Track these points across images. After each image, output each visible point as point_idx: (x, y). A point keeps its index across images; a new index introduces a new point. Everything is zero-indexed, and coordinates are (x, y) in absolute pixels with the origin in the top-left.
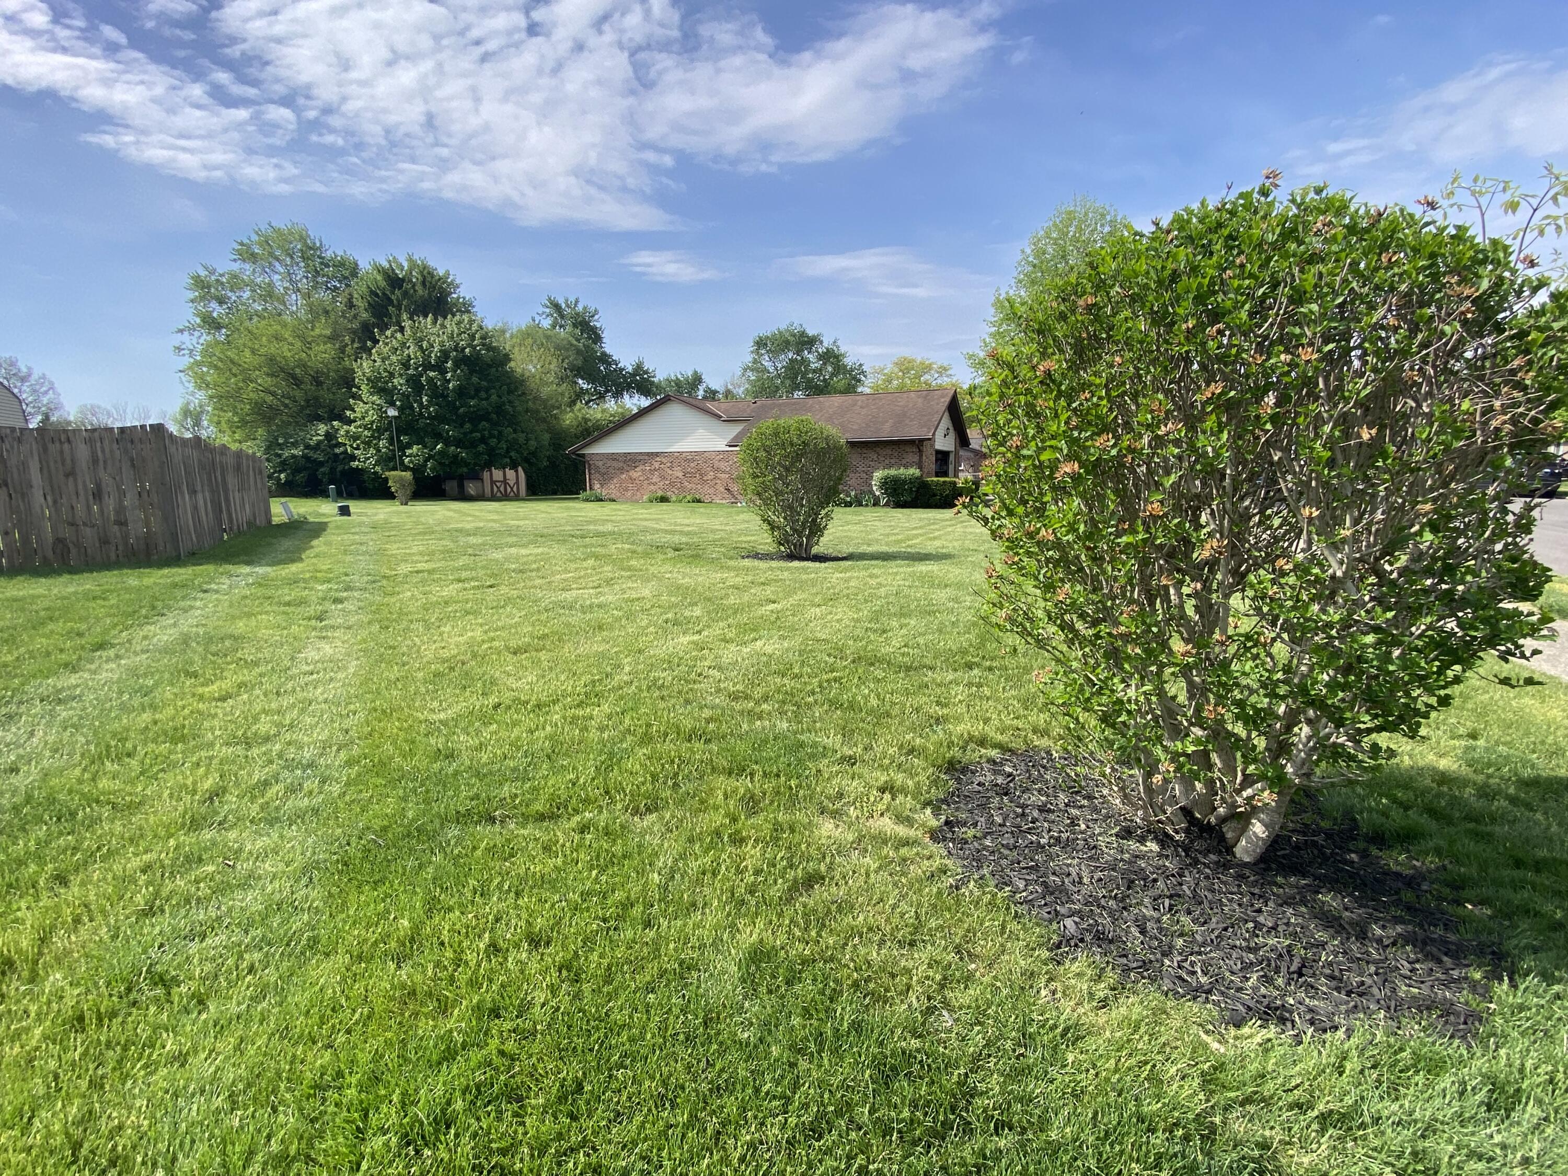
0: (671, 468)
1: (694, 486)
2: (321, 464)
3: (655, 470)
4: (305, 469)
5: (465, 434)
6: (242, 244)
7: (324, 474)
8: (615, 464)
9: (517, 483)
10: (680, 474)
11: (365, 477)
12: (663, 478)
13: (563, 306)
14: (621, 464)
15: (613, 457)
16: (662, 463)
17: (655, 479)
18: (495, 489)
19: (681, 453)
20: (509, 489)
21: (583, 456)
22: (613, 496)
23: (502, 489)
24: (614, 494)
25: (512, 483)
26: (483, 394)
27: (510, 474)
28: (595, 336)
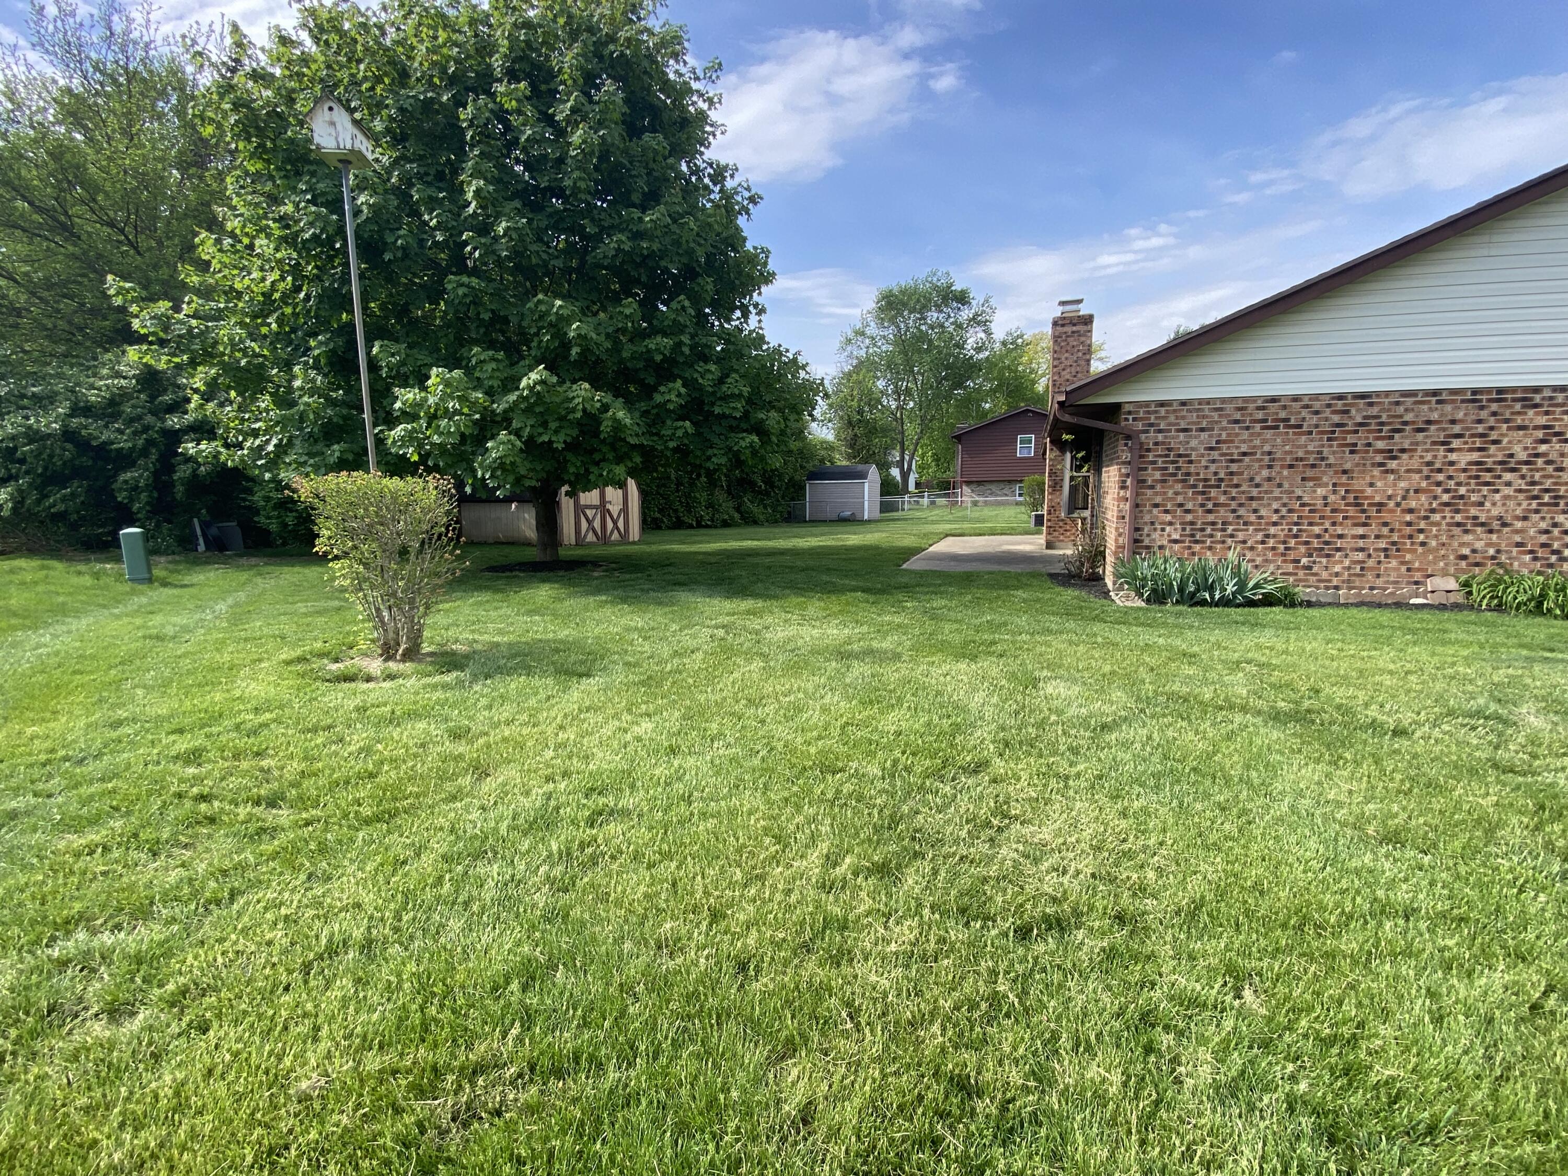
2: (125, 460)
4: (77, 473)
7: (135, 488)
9: (625, 510)
11: (257, 498)
18: (584, 525)
20: (610, 525)
23: (597, 524)
25: (615, 509)
27: (612, 493)
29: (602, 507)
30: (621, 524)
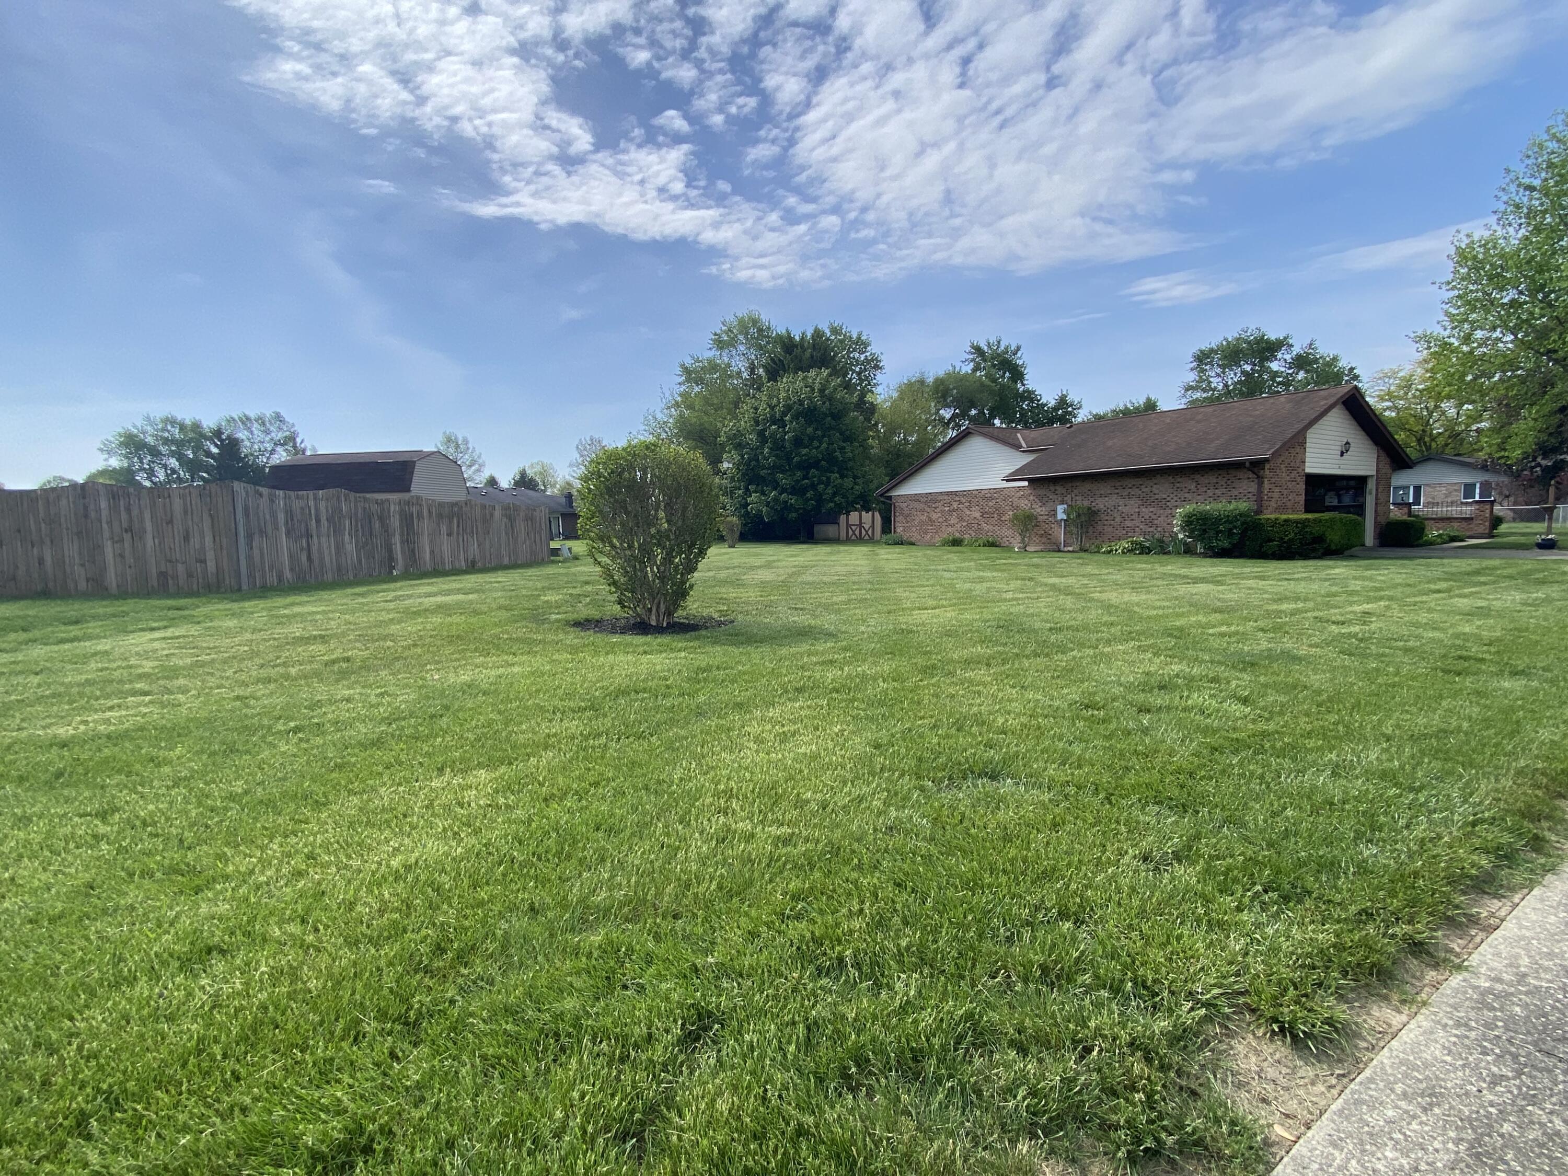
0: (969, 508)
1: (990, 527)
3: (954, 510)
5: (797, 481)
6: (715, 334)
8: (916, 505)
9: (873, 526)
10: (978, 515)
12: (961, 519)
13: (986, 349)
14: (922, 506)
15: (916, 498)
16: (961, 503)
17: (953, 521)
18: (851, 532)
19: (979, 491)
20: (864, 532)
21: (890, 498)
22: (913, 540)
23: (857, 532)
24: (915, 536)
25: (867, 526)
26: (816, 443)
27: (866, 517)
28: (1017, 374)
29: (860, 526)
30: (870, 532)
